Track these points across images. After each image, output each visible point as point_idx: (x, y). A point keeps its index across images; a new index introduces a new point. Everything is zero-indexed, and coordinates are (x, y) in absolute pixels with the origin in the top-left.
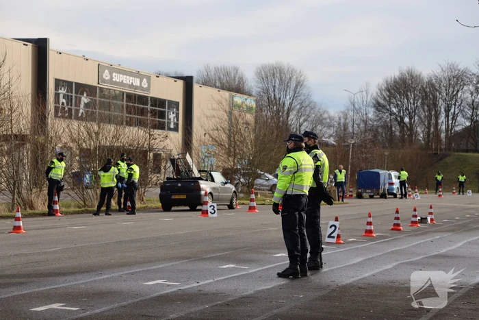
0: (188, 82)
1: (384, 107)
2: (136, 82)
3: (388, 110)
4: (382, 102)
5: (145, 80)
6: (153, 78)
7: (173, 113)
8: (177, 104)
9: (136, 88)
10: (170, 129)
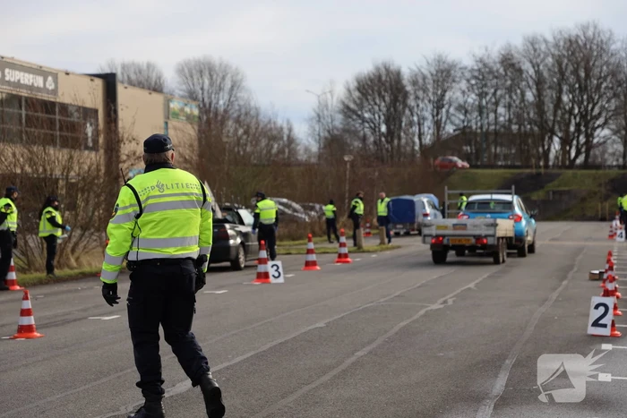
0: (109, 81)
1: (354, 112)
2: (39, 81)
3: (359, 116)
4: (352, 106)
5: (50, 78)
6: (61, 77)
7: (91, 125)
8: (96, 111)
9: (38, 89)
10: (87, 148)
